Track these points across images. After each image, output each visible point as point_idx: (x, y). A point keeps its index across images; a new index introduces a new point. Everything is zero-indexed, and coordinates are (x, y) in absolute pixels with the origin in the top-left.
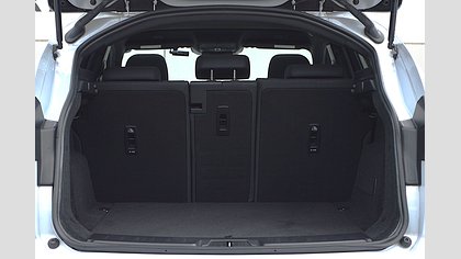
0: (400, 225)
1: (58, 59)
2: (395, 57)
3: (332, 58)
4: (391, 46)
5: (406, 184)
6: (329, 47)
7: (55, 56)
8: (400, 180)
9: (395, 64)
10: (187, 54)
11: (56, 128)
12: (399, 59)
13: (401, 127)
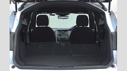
0: (111, 61)
1: (16, 15)
2: (110, 15)
3: (94, 16)
4: (109, 12)
5: (113, 50)
6: (93, 13)
7: (15, 14)
8: (111, 49)
9: (110, 17)
10: (54, 15)
11: (14, 34)
12: (111, 15)
13: (112, 34)
